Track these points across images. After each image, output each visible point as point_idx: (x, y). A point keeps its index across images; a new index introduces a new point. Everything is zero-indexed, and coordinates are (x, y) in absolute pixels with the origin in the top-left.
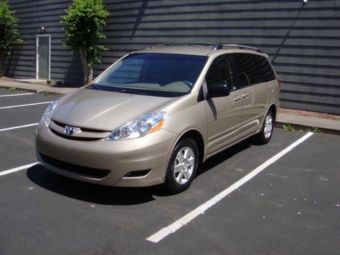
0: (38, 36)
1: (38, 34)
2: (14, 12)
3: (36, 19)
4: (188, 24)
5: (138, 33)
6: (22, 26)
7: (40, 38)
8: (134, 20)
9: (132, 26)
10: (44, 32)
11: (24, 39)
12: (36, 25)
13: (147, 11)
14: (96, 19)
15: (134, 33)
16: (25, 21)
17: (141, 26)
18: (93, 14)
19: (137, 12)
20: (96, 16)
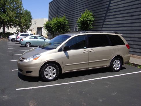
0: (74, 28)
1: (75, 27)
2: (67, 20)
3: (74, 22)
4: (120, 22)
5: (104, 26)
6: (70, 25)
7: (75, 29)
8: (102, 21)
9: (102, 24)
10: (76, 27)
11: (71, 29)
12: (74, 24)
13: (107, 17)
14: (88, 21)
15: (102, 26)
16: (71, 23)
17: (105, 23)
18: (87, 20)
19: (103, 18)
20: (88, 20)
